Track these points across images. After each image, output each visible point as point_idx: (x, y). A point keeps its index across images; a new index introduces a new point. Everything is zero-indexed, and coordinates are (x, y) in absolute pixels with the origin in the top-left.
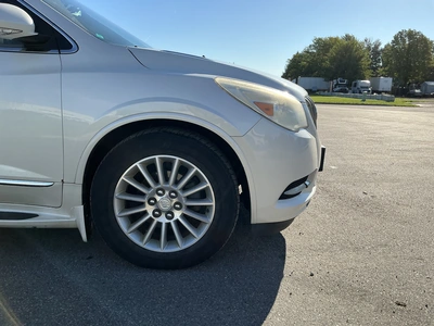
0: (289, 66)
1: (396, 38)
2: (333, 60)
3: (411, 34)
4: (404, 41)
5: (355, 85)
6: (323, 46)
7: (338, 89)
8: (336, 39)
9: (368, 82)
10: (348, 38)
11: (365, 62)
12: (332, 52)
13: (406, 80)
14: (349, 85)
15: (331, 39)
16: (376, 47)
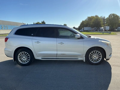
0: (81, 24)
1: (109, 16)
2: (93, 22)
3: (113, 15)
4: (112, 17)
5: (100, 29)
6: (90, 19)
7: (95, 30)
8: (93, 17)
9: (103, 28)
10: (96, 16)
11: (102, 23)
12: (93, 20)
13: (113, 27)
14: (98, 29)
15: (92, 17)
16: (104, 18)
